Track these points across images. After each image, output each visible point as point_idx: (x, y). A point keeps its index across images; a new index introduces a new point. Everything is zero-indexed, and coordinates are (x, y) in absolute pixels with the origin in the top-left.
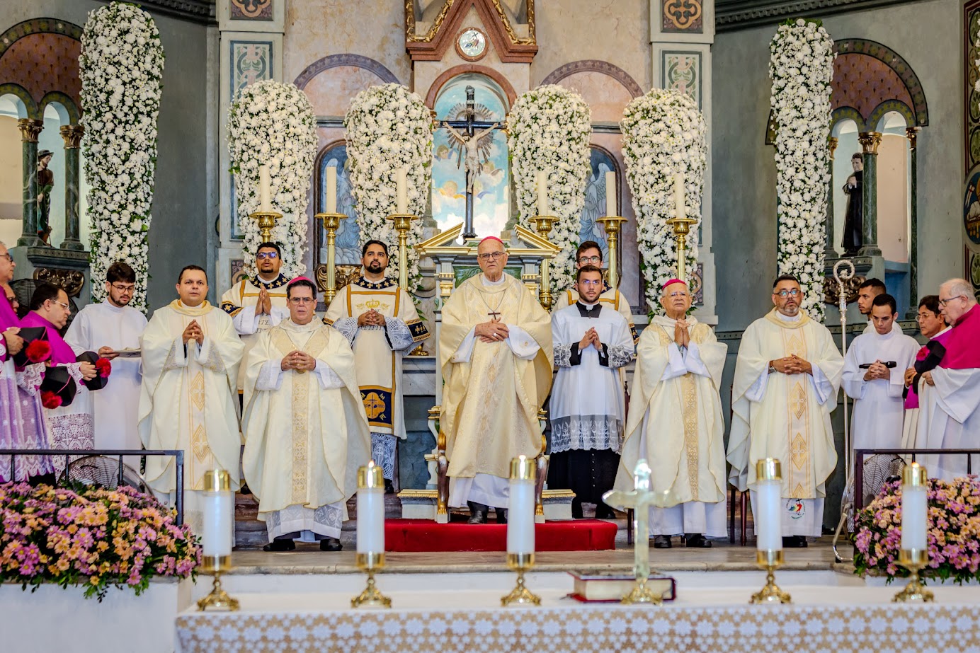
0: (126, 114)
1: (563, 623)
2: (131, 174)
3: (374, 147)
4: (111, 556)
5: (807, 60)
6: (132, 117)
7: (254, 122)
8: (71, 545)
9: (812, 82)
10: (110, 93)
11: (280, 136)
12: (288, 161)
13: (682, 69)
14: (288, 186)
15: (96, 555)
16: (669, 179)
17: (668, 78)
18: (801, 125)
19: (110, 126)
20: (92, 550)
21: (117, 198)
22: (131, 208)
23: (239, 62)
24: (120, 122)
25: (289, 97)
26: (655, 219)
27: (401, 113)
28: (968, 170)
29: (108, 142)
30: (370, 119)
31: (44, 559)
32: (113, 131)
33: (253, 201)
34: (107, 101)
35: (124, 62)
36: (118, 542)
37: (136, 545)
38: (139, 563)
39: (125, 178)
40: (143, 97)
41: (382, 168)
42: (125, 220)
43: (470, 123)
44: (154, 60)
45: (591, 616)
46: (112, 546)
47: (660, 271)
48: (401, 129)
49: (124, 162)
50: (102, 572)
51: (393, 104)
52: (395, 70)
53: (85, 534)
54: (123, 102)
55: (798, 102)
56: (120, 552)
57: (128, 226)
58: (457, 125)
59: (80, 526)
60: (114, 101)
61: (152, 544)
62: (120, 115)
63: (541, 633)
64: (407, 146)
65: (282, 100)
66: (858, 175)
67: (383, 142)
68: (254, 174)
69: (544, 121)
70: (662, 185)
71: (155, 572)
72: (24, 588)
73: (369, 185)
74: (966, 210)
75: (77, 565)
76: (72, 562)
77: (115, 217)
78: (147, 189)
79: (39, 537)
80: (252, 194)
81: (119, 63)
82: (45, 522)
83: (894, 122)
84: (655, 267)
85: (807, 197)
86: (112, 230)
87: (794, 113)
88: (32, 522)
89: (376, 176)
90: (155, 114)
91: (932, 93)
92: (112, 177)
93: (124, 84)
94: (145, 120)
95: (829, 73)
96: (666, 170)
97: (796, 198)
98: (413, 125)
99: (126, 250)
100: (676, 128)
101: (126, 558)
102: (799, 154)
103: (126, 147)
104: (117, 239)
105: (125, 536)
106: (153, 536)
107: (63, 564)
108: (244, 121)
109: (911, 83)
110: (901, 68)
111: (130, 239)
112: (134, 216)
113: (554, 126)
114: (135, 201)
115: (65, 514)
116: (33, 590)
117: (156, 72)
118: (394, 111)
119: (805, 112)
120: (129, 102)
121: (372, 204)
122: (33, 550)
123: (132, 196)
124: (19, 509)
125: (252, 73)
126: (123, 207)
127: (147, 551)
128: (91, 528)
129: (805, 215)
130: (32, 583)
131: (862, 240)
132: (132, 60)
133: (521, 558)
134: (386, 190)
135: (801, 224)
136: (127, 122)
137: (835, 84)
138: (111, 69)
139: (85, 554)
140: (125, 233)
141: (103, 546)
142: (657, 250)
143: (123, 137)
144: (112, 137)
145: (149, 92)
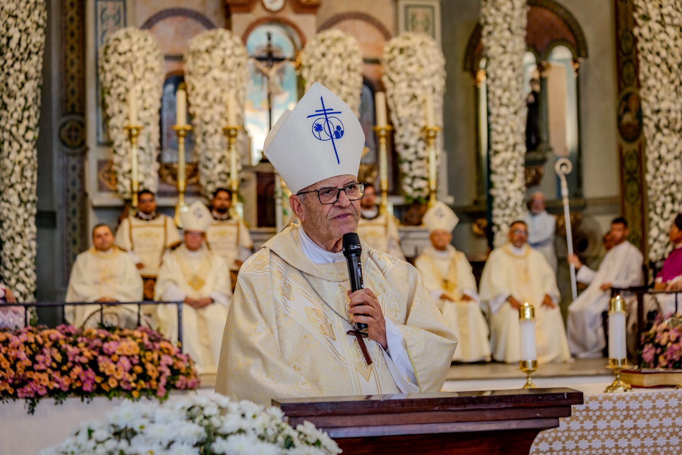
0: (21, 54)
1: (654, 401)
2: (26, 99)
3: (209, 77)
4: (144, 376)
5: (510, 12)
6: (26, 56)
7: (122, 59)
8: (116, 369)
9: (513, 27)
10: (9, 39)
11: (142, 69)
12: (147, 87)
13: (420, 18)
14: (147, 105)
15: (135, 376)
16: (420, 99)
17: (411, 25)
18: (507, 59)
19: (10, 62)
20: (131, 372)
21: (16, 115)
22: (25, 123)
23: (102, 14)
24: (17, 59)
25: (146, 40)
26: (410, 127)
27: (228, 52)
28: (620, 90)
29: (8, 74)
30: (206, 56)
31: (98, 380)
32: (12, 66)
33: (122, 117)
34: (8, 43)
35: (20, 16)
36: (149, 366)
37: (160, 368)
38: (163, 381)
39: (21, 101)
40: (34, 41)
41: (215, 92)
42: (22, 131)
43: (270, 57)
44: (39, 15)
45: (670, 396)
46: (145, 370)
47: (414, 165)
48: (229, 63)
49: (20, 89)
50: (139, 387)
51: (223, 45)
52: (214, 20)
53: (125, 362)
54: (19, 44)
55: (503, 42)
56: (150, 373)
57: (24, 136)
58: (260, 59)
59: (119, 356)
60: (13, 44)
61: (170, 367)
62: (17, 54)
63: (641, 408)
64: (233, 75)
65: (142, 43)
66: (534, 93)
67: (216, 73)
68: (122, 97)
69: (329, 56)
70: (415, 103)
71: (175, 387)
72: (83, 400)
73: (205, 104)
74: (619, 119)
75: (122, 384)
76: (119, 381)
77: (14, 130)
78: (36, 108)
79: (93, 364)
80: (121, 112)
81: (16, 17)
82: (95, 353)
83: (561, 54)
84: (410, 162)
85: (512, 110)
86: (11, 138)
87: (501, 50)
88: (87, 353)
89: (211, 98)
90: (41, 53)
91: (590, 34)
92: (12, 100)
93: (20, 31)
94: (35, 58)
95: (524, 22)
96: (418, 92)
97: (503, 111)
98: (238, 60)
99: (23, 154)
100: (424, 61)
101: (154, 377)
102: (505, 80)
103: (22, 77)
104: (16, 146)
105: (152, 362)
106: (171, 361)
107: (113, 383)
108: (114, 59)
109: (574, 27)
110: (566, 16)
111: (25, 145)
112: (28, 129)
113: (338, 61)
114: (29, 118)
115: (109, 346)
116: (88, 402)
117: (41, 22)
118: (224, 50)
119: (509, 49)
120: (24, 44)
121: (207, 118)
122: (91, 374)
123: (26, 114)
124: (75, 344)
125: (111, 22)
126: (20, 122)
127: (168, 372)
128: (128, 357)
129: (511, 123)
130: (87, 397)
131: (539, 141)
132: (26, 13)
133: (620, 362)
134: (218, 108)
135: (508, 130)
136: (22, 59)
137: (528, 28)
138: (11, 21)
139: (127, 375)
140: (22, 141)
141: (138, 369)
142: (412, 150)
143: (20, 71)
144: (11, 71)
145: (37, 38)
